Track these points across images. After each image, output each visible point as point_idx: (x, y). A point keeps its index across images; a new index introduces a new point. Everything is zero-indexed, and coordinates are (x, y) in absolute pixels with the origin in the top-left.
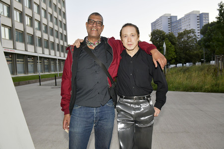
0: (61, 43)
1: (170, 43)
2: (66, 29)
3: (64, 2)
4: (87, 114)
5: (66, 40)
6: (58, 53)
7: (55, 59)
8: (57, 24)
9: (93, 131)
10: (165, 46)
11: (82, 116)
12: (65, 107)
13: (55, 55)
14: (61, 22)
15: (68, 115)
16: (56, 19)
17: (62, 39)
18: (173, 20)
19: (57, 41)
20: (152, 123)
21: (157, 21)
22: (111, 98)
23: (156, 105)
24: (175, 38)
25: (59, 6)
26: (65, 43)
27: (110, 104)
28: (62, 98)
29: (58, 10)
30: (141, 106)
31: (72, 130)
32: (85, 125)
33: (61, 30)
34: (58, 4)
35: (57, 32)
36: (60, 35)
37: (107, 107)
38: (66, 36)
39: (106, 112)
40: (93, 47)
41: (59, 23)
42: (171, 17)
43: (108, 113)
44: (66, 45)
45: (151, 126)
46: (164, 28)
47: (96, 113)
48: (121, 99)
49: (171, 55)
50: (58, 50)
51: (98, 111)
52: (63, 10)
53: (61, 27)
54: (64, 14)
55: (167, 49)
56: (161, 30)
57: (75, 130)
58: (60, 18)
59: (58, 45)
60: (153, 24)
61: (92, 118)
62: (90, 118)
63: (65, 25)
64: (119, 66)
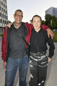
0: (5, 20)
1: (54, 20)
2: (7, 13)
3: (6, 1)
4: (15, 62)
5: (7, 18)
6: (3, 24)
7: (2, 27)
8: (3, 11)
9: (18, 69)
10: (51, 22)
11: (12, 63)
12: (4, 58)
13: (2, 25)
14: (5, 10)
15: (5, 62)
16: (3, 9)
17: (5, 18)
18: (55, 10)
19: (3, 19)
20: (47, 65)
21: (48, 10)
22: (27, 53)
23: (49, 56)
24: (56, 18)
25: (4, 3)
26: (7, 20)
27: (26, 56)
28: (2, 54)
29: (3, 5)
30: (41, 57)
31: (7, 70)
32: (14, 67)
33: (5, 14)
34: (3, 2)
35: (3, 15)
36: (4, 16)
37: (25, 58)
38: (7, 17)
39: (25, 60)
40: (17, 28)
41: (4, 10)
42: (54, 8)
43: (25, 61)
44: (7, 21)
45: (47, 67)
46: (51, 13)
47: (20, 61)
48: (32, 53)
49: (54, 26)
50: (4, 23)
51: (21, 60)
52: (6, 4)
53: (5, 12)
54: (6, 6)
55: (52, 23)
56: (50, 14)
57: (9, 70)
58: (4, 8)
59: (3, 21)
60: (46, 11)
61: (17, 64)
62: (16, 64)
63: (7, 11)
64: (31, 37)
